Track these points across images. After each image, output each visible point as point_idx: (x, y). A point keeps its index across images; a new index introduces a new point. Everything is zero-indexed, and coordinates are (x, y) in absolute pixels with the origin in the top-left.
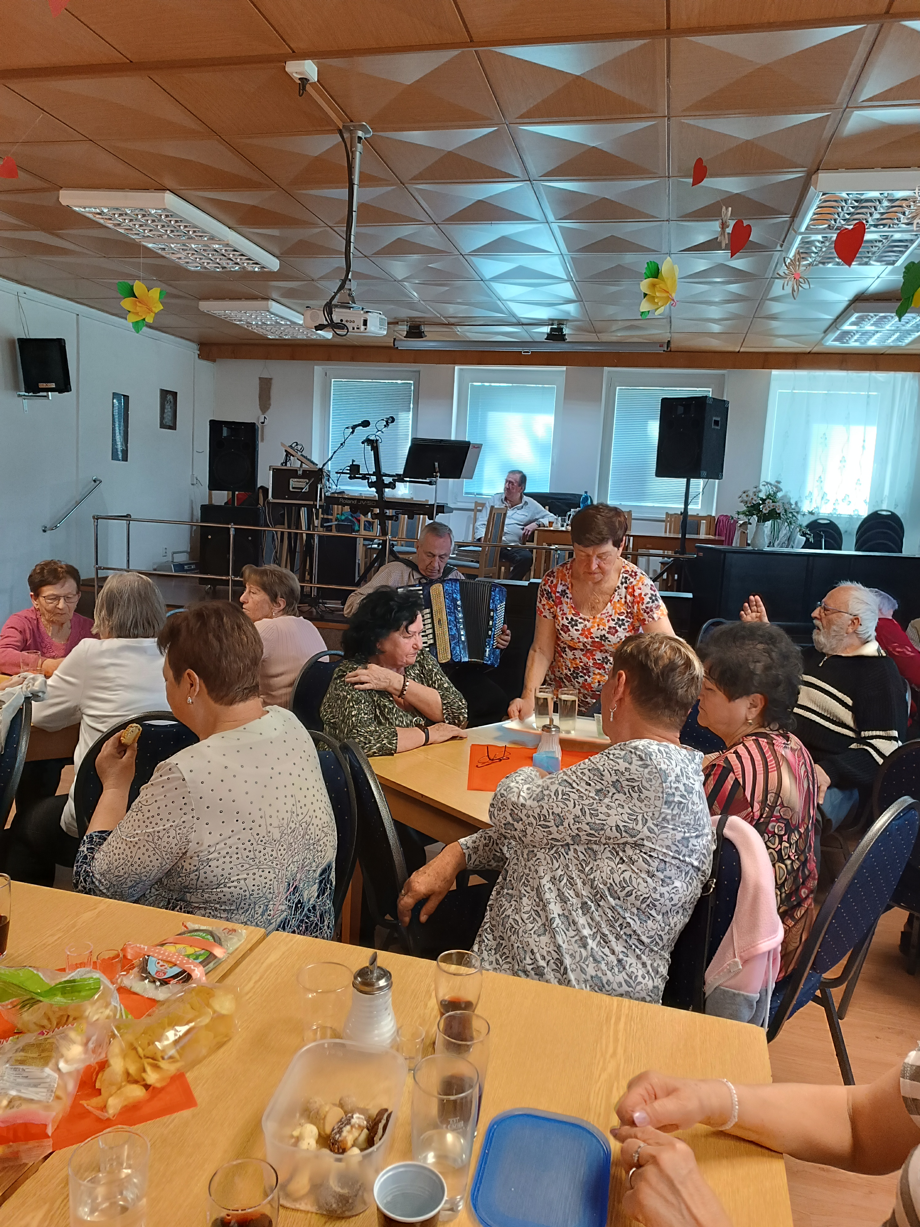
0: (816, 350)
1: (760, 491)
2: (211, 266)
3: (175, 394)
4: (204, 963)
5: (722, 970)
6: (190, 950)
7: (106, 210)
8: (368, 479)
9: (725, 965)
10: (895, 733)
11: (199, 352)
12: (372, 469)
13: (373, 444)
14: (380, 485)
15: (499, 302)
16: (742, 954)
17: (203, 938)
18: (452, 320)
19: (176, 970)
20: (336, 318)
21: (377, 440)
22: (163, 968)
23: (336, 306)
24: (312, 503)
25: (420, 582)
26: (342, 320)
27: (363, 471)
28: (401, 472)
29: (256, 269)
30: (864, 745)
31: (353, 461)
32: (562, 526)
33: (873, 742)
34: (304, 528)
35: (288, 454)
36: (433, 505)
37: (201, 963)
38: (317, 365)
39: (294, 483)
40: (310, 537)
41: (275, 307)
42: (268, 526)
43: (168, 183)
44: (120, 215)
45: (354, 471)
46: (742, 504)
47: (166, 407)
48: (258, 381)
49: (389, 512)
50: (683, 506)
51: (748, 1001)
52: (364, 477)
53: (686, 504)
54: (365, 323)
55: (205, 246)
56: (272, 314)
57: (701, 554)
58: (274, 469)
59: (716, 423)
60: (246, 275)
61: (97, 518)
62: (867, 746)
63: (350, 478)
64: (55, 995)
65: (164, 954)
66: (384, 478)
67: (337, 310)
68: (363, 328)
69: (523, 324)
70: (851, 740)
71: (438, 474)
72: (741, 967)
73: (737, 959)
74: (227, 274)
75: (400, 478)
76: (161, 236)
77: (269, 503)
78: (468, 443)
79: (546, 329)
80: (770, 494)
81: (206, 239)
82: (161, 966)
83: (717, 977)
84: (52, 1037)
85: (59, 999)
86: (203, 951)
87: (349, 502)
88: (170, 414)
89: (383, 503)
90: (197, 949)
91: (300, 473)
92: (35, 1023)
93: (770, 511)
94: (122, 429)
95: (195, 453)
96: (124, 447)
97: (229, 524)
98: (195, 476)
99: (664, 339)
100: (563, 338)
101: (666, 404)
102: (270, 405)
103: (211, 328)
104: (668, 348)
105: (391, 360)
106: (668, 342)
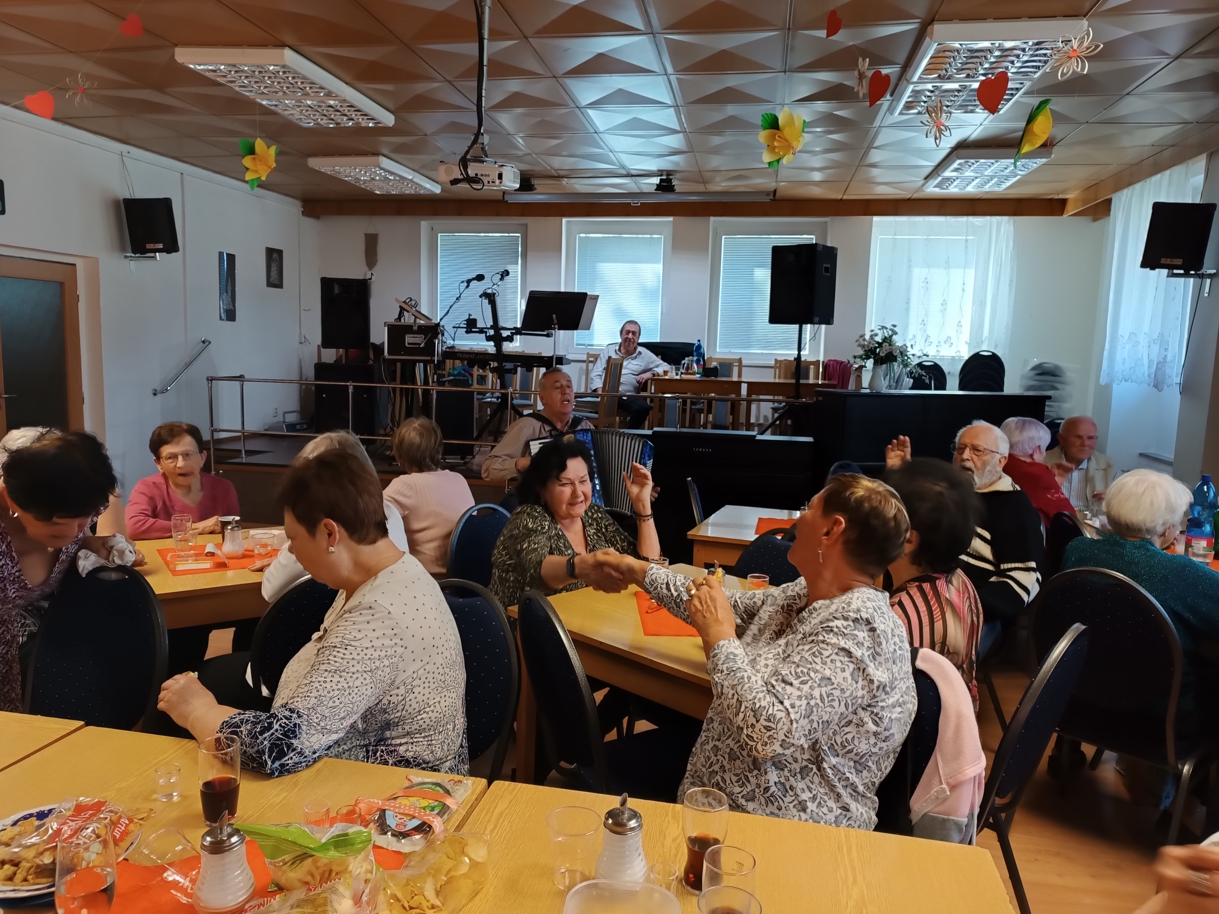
1: (876, 335)
2: (324, 122)
3: (280, 252)
4: (441, 814)
5: (930, 798)
6: (424, 803)
7: (222, 67)
8: (486, 332)
9: (933, 792)
10: (1033, 564)
11: (302, 209)
12: (490, 323)
13: (491, 298)
14: (498, 339)
15: (610, 154)
16: (950, 780)
17: (433, 790)
19: (415, 823)
20: (471, 172)
21: (494, 294)
22: (402, 821)
23: (470, 160)
24: (429, 358)
25: (551, 434)
26: (476, 175)
27: (480, 324)
28: (519, 325)
29: (371, 125)
30: (1004, 577)
31: (470, 315)
32: (677, 374)
33: (1013, 574)
34: (419, 384)
35: (402, 309)
36: (552, 357)
37: (438, 814)
38: (423, 220)
39: (409, 339)
40: (426, 393)
41: (385, 162)
42: (384, 382)
43: (288, 39)
44: (236, 72)
45: (471, 325)
46: (860, 348)
47: (273, 265)
48: (363, 238)
49: (509, 366)
50: (796, 352)
51: (958, 825)
52: (481, 331)
53: (800, 349)
54: (500, 176)
55: (319, 102)
56: (382, 169)
57: (821, 398)
58: (388, 325)
59: (827, 269)
60: (359, 130)
61: (211, 379)
62: (1007, 578)
63: (467, 332)
64: (328, 849)
65: (399, 807)
66: (502, 331)
67: (472, 164)
68: (498, 182)
70: (990, 573)
71: (557, 326)
72: (948, 793)
73: (944, 786)
74: (340, 130)
75: (518, 331)
76: (276, 92)
77: (385, 360)
78: (585, 294)
79: (656, 180)
80: (886, 338)
81: (322, 94)
82: (400, 819)
83: (924, 804)
84: (323, 892)
85: (333, 853)
86: (437, 803)
87: (467, 356)
88: (276, 271)
89: (500, 356)
90: (430, 801)
91: (415, 328)
92: (299, 880)
93: (886, 354)
94: (229, 288)
95: (302, 311)
96: (231, 307)
97: (347, 382)
98: (303, 334)
99: (771, 188)
100: (671, 188)
101: (777, 252)
102: (377, 261)
103: (317, 185)
104: (775, 197)
105: (498, 214)
106: (775, 191)
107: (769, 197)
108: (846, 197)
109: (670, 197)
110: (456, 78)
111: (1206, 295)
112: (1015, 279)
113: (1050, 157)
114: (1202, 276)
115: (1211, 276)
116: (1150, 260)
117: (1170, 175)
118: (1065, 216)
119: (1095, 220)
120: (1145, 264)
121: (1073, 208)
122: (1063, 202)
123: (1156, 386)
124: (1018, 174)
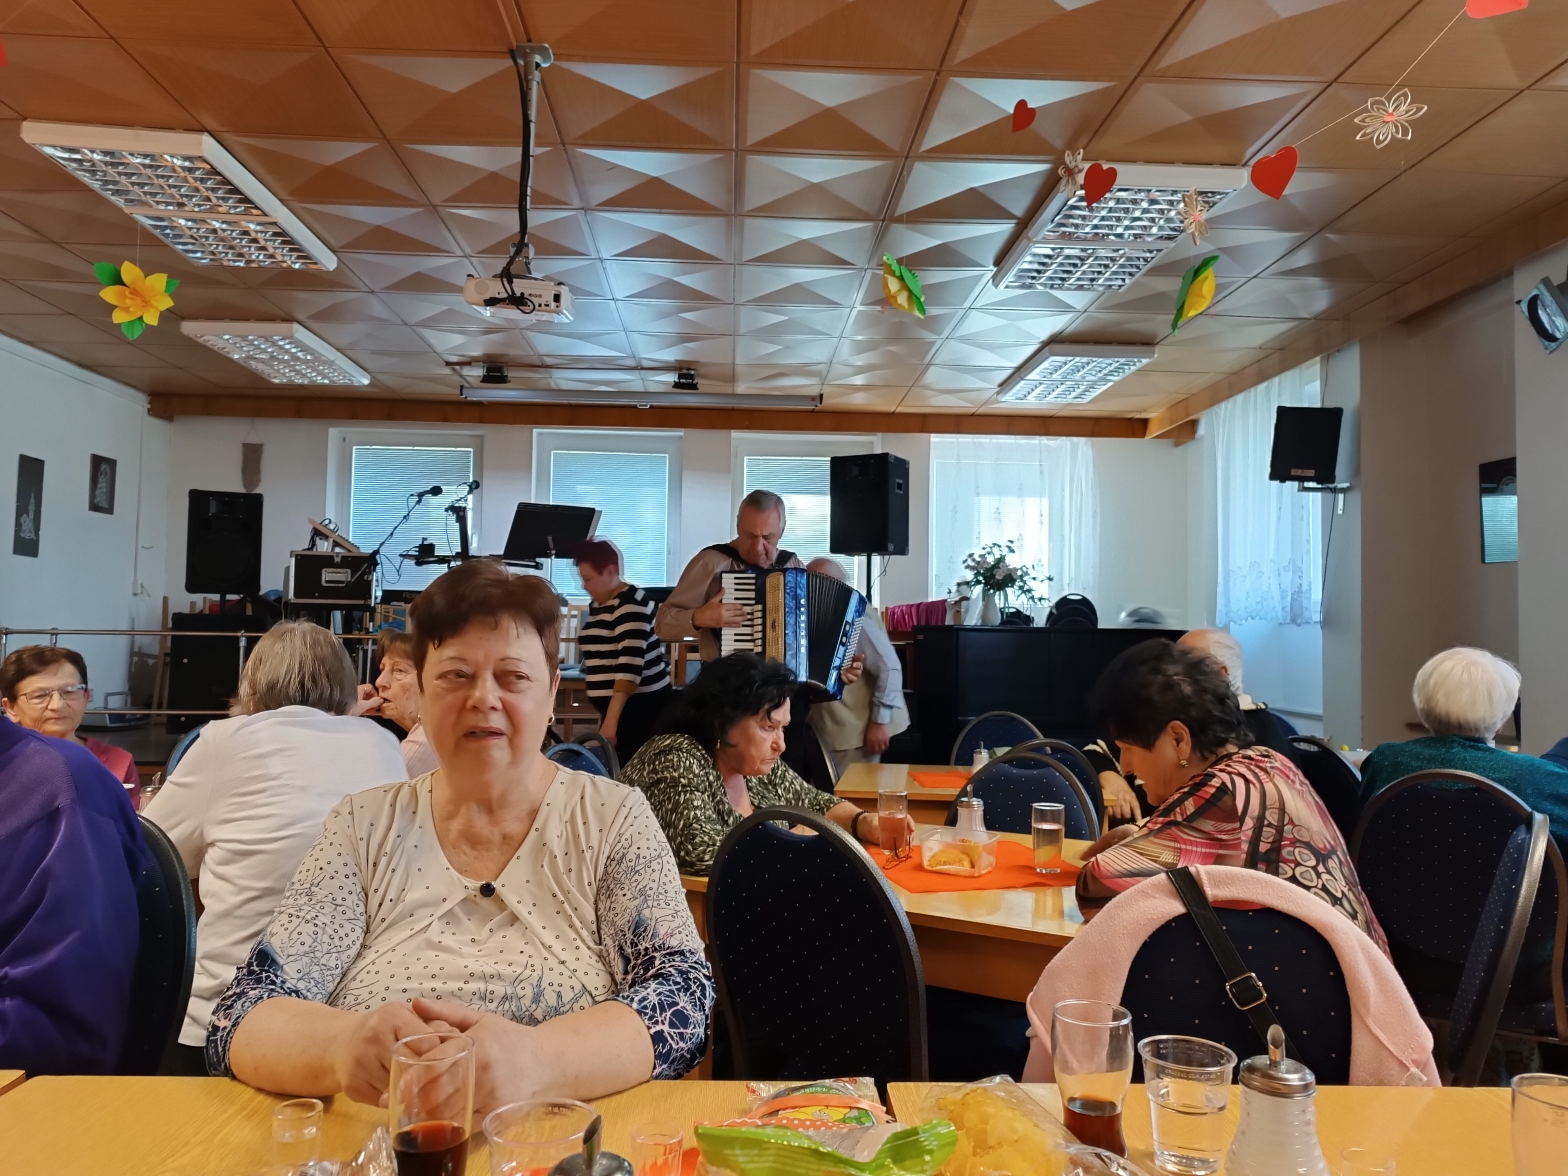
0: (983, 410)
1: (987, 555)
2: (229, 260)
3: (112, 463)
11: (149, 406)
12: (456, 550)
13: (459, 512)
15: (623, 334)
18: (549, 361)
20: (516, 290)
21: (463, 508)
23: (514, 275)
24: (362, 602)
27: (440, 551)
28: (501, 552)
29: (299, 266)
31: (424, 539)
35: (316, 534)
38: (333, 426)
39: (328, 575)
41: (300, 333)
45: (425, 553)
46: (968, 571)
47: (100, 480)
48: (240, 449)
52: (442, 560)
53: (869, 586)
54: (557, 298)
55: (233, 223)
56: (291, 342)
57: (921, 637)
58: (297, 556)
59: (899, 486)
60: (278, 275)
61: (5, 633)
63: (419, 563)
67: (518, 280)
68: (553, 305)
69: (643, 369)
71: (553, 552)
74: (248, 274)
76: (169, 204)
77: (287, 605)
78: (591, 510)
80: (1000, 558)
81: (240, 211)
88: (104, 490)
91: (338, 560)
93: (1004, 577)
94: (32, 508)
95: (141, 549)
96: (33, 536)
97: (237, 631)
98: (139, 582)
99: (815, 392)
100: (694, 387)
101: (838, 464)
102: (259, 481)
103: (181, 368)
104: (821, 403)
105: (445, 419)
106: (821, 395)
107: (815, 403)
108: (900, 409)
109: (688, 399)
110: (446, 201)
111: (1340, 512)
112: (1098, 510)
113: (1151, 357)
114: (1335, 491)
115: (1343, 490)
116: (1279, 472)
117: (1280, 383)
118: (1147, 438)
119: (1177, 444)
120: (1273, 477)
121: (1154, 430)
122: (1145, 423)
123: (1293, 621)
124: (1110, 381)
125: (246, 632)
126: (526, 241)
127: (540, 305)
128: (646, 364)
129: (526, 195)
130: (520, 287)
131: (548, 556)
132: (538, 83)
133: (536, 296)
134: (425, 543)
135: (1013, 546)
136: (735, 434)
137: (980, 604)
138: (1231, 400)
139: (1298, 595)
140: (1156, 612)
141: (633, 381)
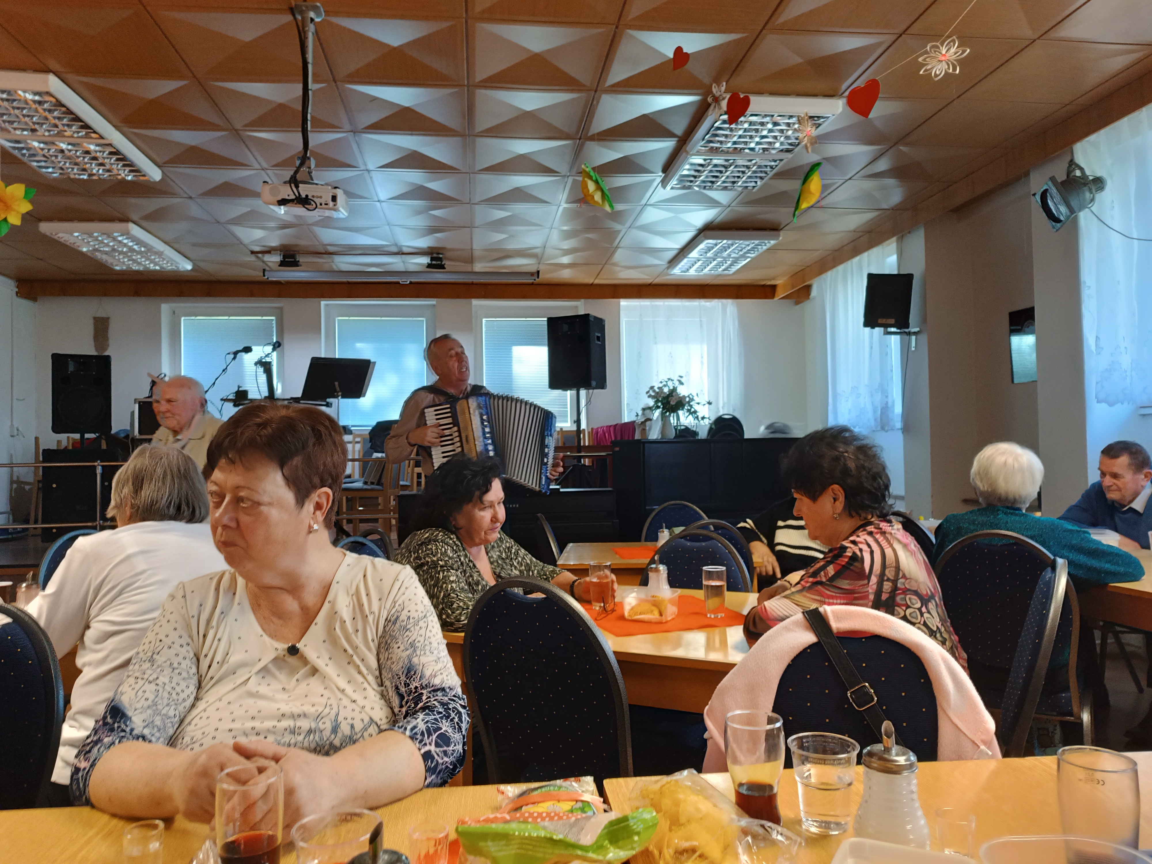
0: (657, 281)
1: (663, 387)
11: (17, 290)
13: (266, 367)
15: (387, 227)
18: (331, 249)
20: (302, 193)
23: (299, 181)
28: (299, 395)
29: (132, 178)
31: (239, 387)
38: (163, 303)
41: (135, 230)
43: (51, 63)
45: (240, 398)
46: (650, 399)
48: (92, 321)
53: (579, 413)
54: (334, 198)
55: (77, 145)
56: (128, 238)
58: (139, 403)
59: (598, 338)
60: (114, 185)
63: (235, 405)
67: (303, 185)
68: (331, 204)
71: (340, 394)
74: (90, 184)
77: (134, 441)
78: (368, 361)
79: (425, 260)
80: (671, 390)
81: (82, 135)
95: (15, 401)
97: (94, 462)
98: (15, 426)
99: (533, 269)
100: (442, 267)
101: (552, 322)
102: (108, 346)
103: (41, 259)
104: (538, 277)
105: (252, 295)
106: (538, 272)
107: (533, 278)
108: (597, 282)
109: (438, 276)
110: (245, 126)
111: (913, 349)
112: (742, 353)
113: (778, 239)
114: (909, 334)
115: (915, 333)
116: (870, 321)
117: (868, 256)
118: (776, 299)
119: (797, 303)
120: (867, 324)
121: (780, 293)
122: (774, 287)
123: (883, 428)
124: (749, 257)
125: (101, 462)
126: (308, 155)
127: (321, 204)
128: (405, 250)
129: (307, 120)
130: (304, 190)
131: (336, 397)
132: (313, 34)
133: (318, 197)
134: (240, 389)
135: (683, 380)
136: (475, 302)
137: (660, 423)
138: (835, 270)
139: (885, 410)
140: (786, 426)
141: (396, 263)
